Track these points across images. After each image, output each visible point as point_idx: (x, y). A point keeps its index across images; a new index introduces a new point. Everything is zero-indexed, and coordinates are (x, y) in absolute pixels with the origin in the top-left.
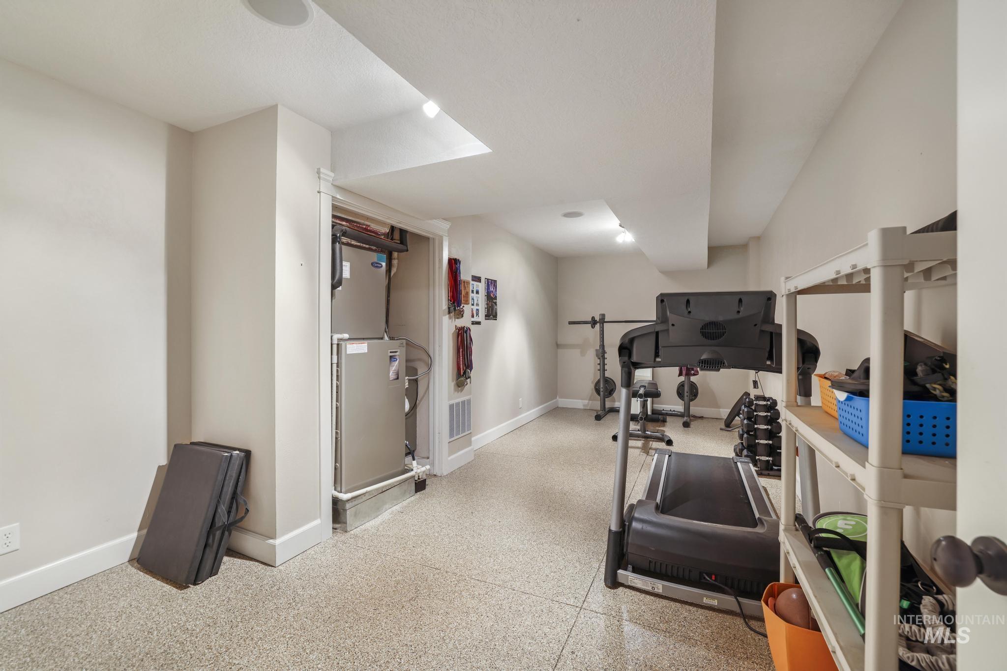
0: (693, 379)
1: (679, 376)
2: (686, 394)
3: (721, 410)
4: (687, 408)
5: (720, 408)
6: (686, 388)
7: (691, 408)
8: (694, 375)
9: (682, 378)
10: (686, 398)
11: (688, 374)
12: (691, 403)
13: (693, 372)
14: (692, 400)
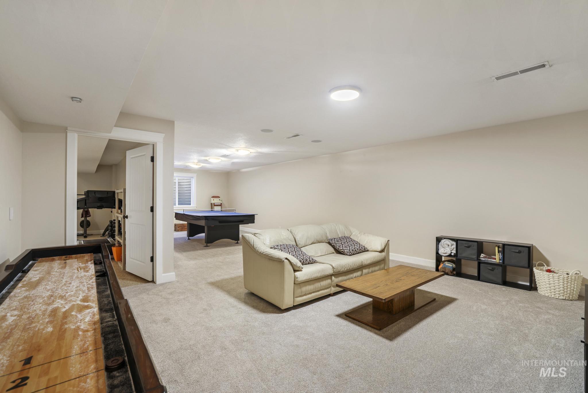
0: (88, 219)
1: (81, 218)
2: (85, 225)
3: (101, 231)
4: (85, 231)
5: (100, 230)
6: (85, 223)
7: (87, 231)
8: (89, 217)
9: (83, 219)
10: (85, 227)
11: (86, 217)
12: (87, 229)
13: (88, 216)
14: (88, 227)
